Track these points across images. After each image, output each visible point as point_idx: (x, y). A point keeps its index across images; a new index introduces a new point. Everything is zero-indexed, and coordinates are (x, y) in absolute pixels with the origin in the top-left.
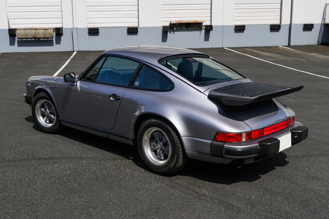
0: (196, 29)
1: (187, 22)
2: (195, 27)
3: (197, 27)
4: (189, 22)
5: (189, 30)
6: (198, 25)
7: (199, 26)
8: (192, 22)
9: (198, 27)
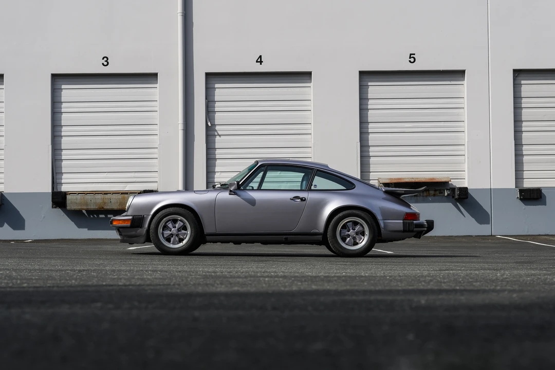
0: (434, 195)
1: (413, 180)
2: (432, 192)
3: (435, 190)
4: (417, 180)
5: (418, 198)
6: (437, 188)
7: (440, 190)
8: (423, 180)
9: (438, 192)
